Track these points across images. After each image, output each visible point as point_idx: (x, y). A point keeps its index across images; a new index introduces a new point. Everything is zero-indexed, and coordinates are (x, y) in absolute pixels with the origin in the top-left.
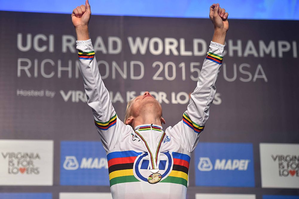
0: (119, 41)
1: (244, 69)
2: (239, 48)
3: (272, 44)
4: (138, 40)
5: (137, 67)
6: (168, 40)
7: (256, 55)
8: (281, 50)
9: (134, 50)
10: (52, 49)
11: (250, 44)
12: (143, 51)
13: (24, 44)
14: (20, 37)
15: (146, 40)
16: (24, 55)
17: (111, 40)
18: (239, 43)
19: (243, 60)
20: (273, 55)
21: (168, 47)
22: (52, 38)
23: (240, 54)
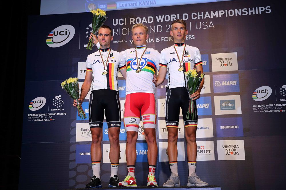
0: (152, 18)
1: (204, 24)
2: (202, 15)
3: (217, 12)
4: (160, 16)
5: (160, 28)
6: (172, 15)
7: (210, 17)
8: (220, 14)
9: (158, 21)
10: (126, 24)
11: (207, 13)
12: (162, 21)
13: (115, 23)
14: (113, 20)
15: (163, 16)
16: (115, 27)
17: (149, 17)
18: (202, 13)
19: (204, 20)
20: (217, 17)
21: (172, 18)
22: (126, 19)
23: (203, 18)
